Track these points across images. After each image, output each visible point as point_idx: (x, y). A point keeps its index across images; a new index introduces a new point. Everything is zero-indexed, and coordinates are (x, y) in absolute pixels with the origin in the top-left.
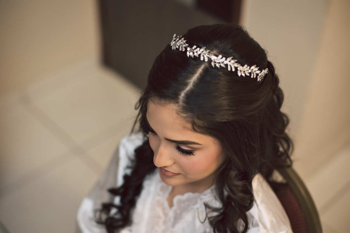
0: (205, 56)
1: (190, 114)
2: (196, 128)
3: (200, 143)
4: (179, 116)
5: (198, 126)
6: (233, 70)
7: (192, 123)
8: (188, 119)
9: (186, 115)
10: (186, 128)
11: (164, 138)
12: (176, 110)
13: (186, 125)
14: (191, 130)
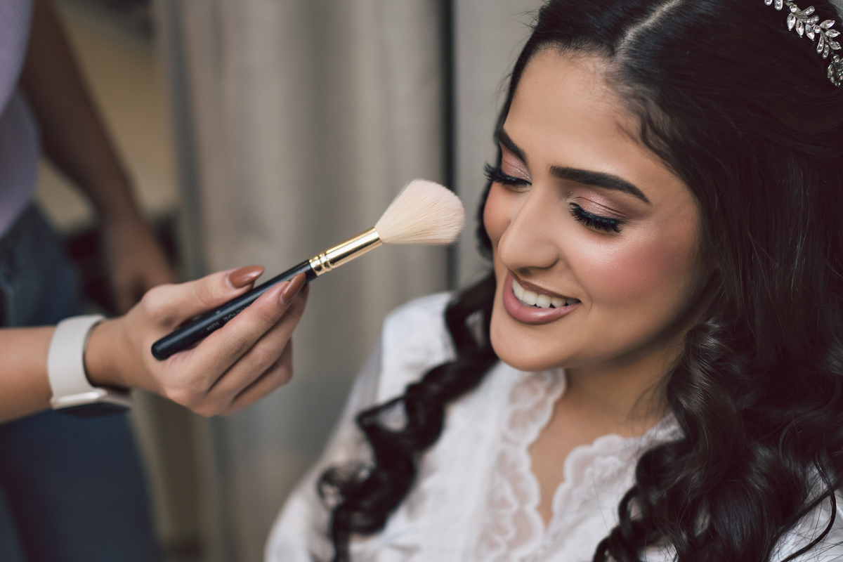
1: (639, 87)
2: (648, 136)
3: (647, 193)
4: (609, 90)
5: (656, 131)
6: (778, 8)
7: (642, 116)
8: (633, 100)
9: (629, 88)
10: (622, 130)
11: (549, 168)
12: (606, 74)
13: (623, 121)
14: (634, 139)
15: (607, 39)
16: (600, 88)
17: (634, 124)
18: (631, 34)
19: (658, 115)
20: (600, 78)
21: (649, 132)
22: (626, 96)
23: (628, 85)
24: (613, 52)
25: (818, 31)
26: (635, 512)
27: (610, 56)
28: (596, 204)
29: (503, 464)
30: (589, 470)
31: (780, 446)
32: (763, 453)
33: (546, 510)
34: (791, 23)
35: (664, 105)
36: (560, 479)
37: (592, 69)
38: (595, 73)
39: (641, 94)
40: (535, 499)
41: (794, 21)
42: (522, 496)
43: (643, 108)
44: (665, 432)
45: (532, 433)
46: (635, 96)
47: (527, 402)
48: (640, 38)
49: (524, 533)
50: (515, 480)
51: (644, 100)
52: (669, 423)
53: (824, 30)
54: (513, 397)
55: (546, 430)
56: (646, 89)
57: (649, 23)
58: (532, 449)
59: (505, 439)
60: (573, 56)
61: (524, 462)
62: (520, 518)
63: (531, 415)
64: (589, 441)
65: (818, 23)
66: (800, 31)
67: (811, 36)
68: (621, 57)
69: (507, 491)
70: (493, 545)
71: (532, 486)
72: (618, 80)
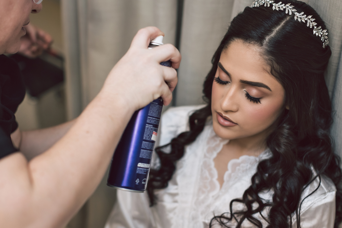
0: (290, 11)
1: (270, 57)
2: (273, 72)
3: (271, 88)
4: (261, 57)
5: (275, 70)
6: (311, 27)
7: (271, 66)
8: (269, 61)
9: (267, 57)
10: (265, 70)
11: (239, 80)
12: (260, 52)
13: (265, 67)
14: (268, 73)
15: (260, 40)
16: (258, 57)
17: (268, 68)
18: (267, 38)
19: (276, 66)
20: (258, 53)
21: (273, 71)
22: (266, 60)
23: (267, 56)
24: (262, 45)
25: (322, 34)
26: (257, 182)
27: (261, 46)
28: (254, 92)
29: (205, 165)
30: (238, 168)
31: (303, 160)
32: (299, 164)
33: (221, 180)
34: (314, 32)
35: (278, 63)
36: (226, 169)
37: (255, 50)
38: (256, 52)
39: (271, 59)
40: (216, 176)
41: (315, 31)
42: (211, 175)
43: (271, 63)
44: (265, 155)
45: (215, 155)
46: (269, 60)
47: (213, 144)
48: (270, 41)
49: (213, 188)
50: (210, 170)
51: (272, 61)
52: (266, 153)
53: (323, 33)
54: (208, 143)
55: (220, 154)
56: (272, 57)
57: (273, 35)
58: (215, 160)
59: (205, 156)
60: (249, 45)
61: (213, 164)
62: (211, 183)
63: (214, 149)
64: (238, 158)
65: (322, 31)
66: (317, 34)
67: (320, 36)
68: (264, 47)
69: (207, 174)
70: (203, 192)
71: (215, 172)
72: (264, 54)
